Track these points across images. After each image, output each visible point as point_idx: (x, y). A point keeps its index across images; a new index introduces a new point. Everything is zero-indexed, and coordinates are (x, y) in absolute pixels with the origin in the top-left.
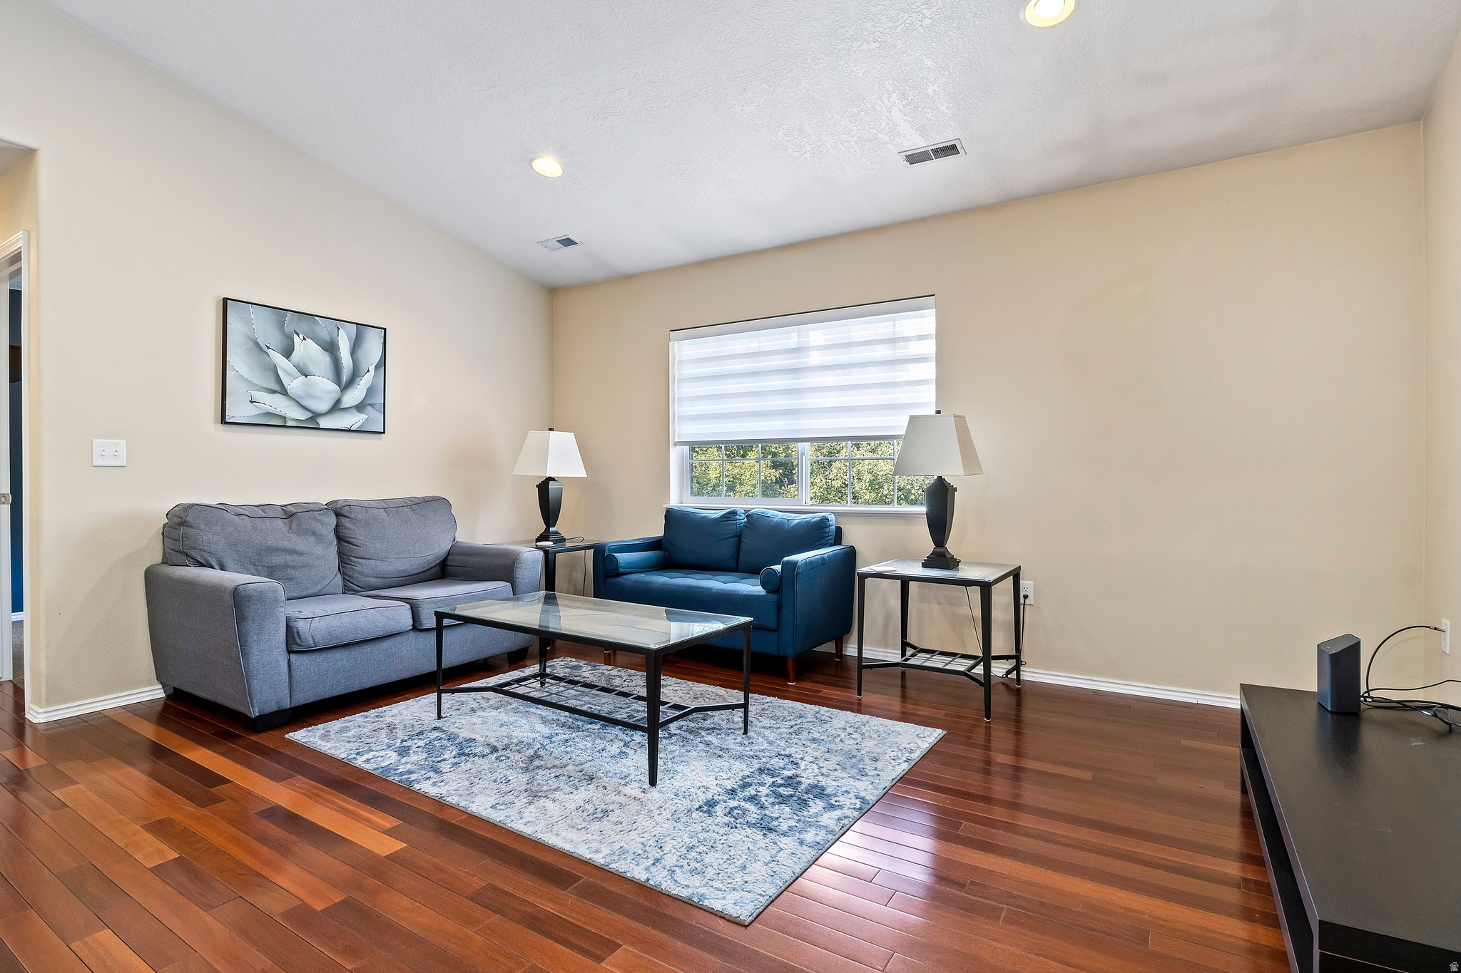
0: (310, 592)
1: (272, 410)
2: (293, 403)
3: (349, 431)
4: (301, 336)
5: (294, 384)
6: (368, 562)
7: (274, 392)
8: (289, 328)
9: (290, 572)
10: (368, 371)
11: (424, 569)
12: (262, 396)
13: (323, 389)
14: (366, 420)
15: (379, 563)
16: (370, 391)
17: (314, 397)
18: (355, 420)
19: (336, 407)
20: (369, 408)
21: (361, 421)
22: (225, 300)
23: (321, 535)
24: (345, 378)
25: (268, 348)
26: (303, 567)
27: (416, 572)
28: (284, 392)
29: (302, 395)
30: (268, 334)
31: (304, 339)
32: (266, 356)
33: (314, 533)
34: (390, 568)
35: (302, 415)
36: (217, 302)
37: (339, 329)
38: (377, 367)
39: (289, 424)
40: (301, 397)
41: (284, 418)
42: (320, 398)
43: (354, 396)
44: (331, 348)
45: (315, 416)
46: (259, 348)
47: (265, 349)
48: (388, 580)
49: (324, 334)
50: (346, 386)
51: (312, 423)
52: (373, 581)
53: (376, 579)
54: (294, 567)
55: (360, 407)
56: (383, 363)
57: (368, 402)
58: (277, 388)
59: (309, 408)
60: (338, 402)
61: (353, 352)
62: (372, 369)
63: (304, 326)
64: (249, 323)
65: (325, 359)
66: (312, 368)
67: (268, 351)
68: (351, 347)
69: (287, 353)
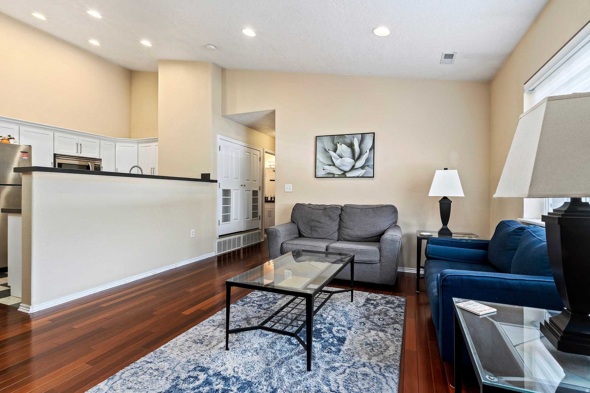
0: (322, 237)
1: (330, 172)
2: (337, 169)
3: (358, 177)
4: (340, 144)
5: (337, 162)
6: (346, 229)
7: (331, 165)
8: (335, 142)
9: (317, 229)
10: (366, 152)
11: (370, 237)
12: (327, 167)
13: (348, 161)
14: (365, 172)
15: (350, 230)
16: (367, 160)
17: (344, 165)
18: (360, 172)
19: (353, 168)
20: (367, 167)
21: (363, 173)
22: (316, 137)
23: (331, 217)
24: (356, 156)
26: (322, 228)
27: (366, 237)
28: (334, 165)
29: (340, 165)
30: (329, 146)
31: (341, 144)
32: (328, 153)
33: (329, 216)
34: (354, 234)
35: (340, 173)
36: (314, 138)
37: (354, 137)
38: (370, 150)
39: (336, 176)
40: (340, 166)
41: (334, 174)
42: (347, 165)
43: (360, 163)
44: (351, 146)
45: (345, 172)
46: (326, 151)
47: (328, 151)
48: (353, 238)
49: (348, 141)
50: (356, 160)
51: (344, 175)
52: (347, 237)
53: (348, 237)
54: (318, 227)
55: (362, 167)
56: (373, 147)
57: (366, 165)
58: (331, 164)
59: (343, 170)
60: (354, 166)
61: (360, 146)
62: (368, 151)
63: (341, 140)
64: (323, 143)
65: (349, 150)
66: (344, 155)
67: (329, 151)
68: (359, 144)
69: (335, 151)
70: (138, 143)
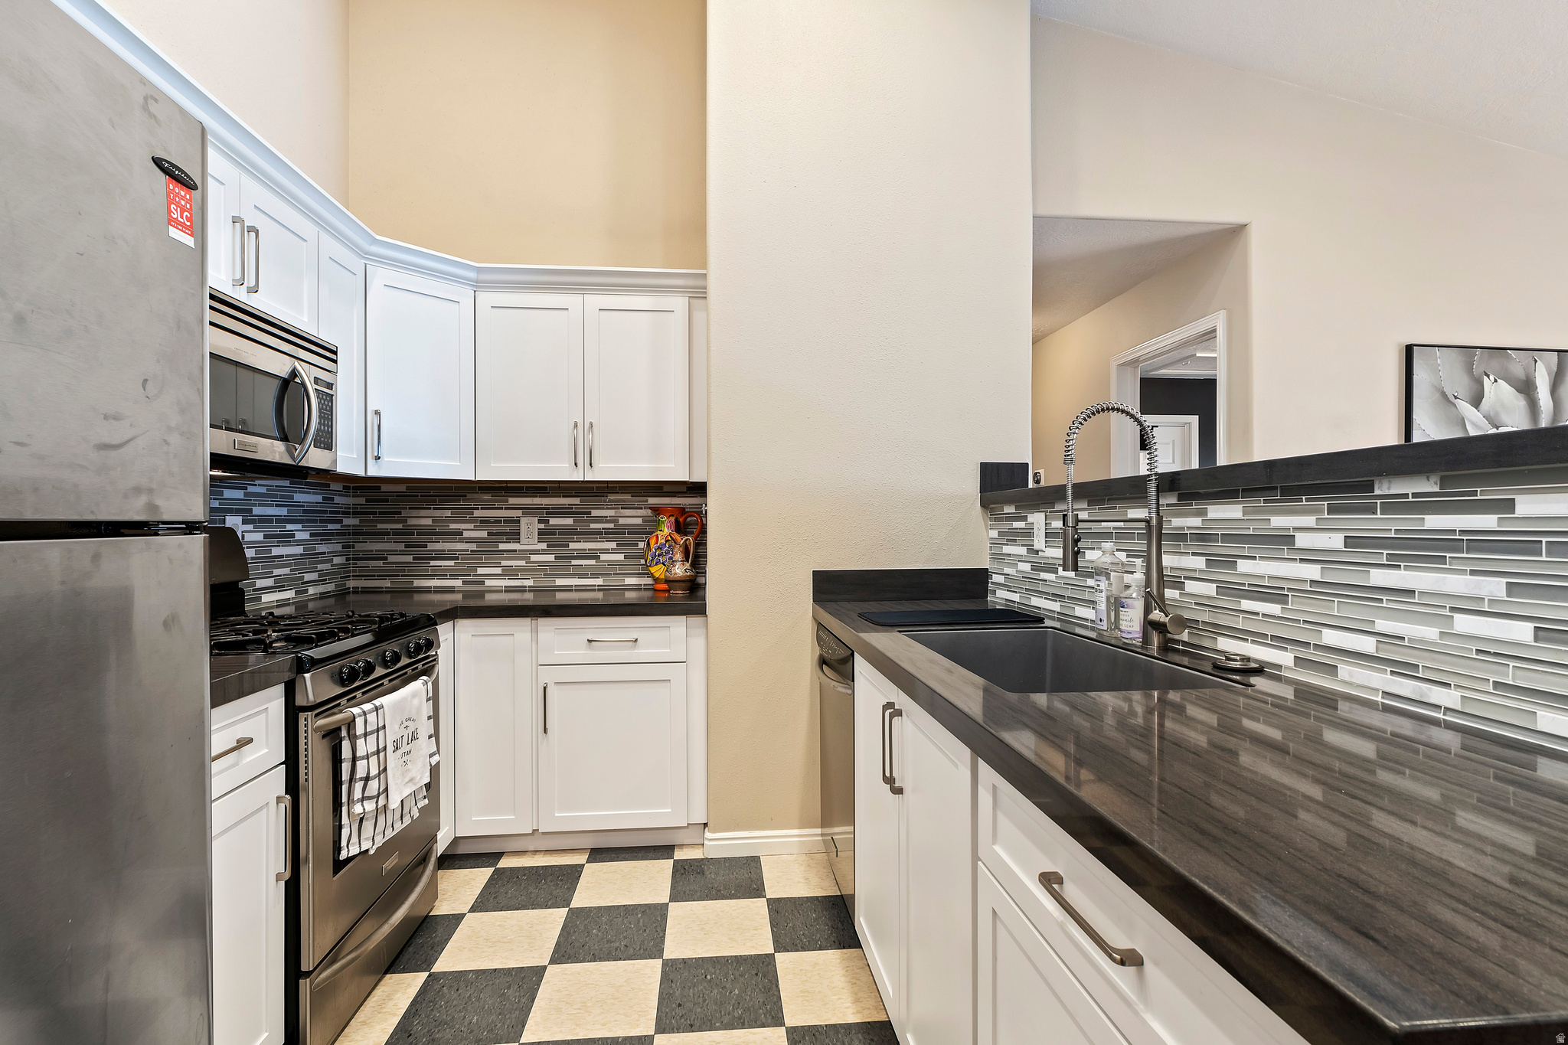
4: (1492, 377)
8: (1477, 370)
22: (1409, 350)
25: (1456, 398)
30: (1457, 383)
31: (1496, 381)
32: (1453, 408)
36: (1400, 351)
37: (1536, 361)
44: (1526, 388)
46: (1446, 400)
47: (1452, 399)
49: (1518, 370)
61: (1554, 391)
63: (1495, 364)
64: (1435, 370)
65: (1520, 402)
66: (1504, 417)
67: (1456, 401)
68: (1552, 384)
69: (1477, 401)
70: (478, 286)
